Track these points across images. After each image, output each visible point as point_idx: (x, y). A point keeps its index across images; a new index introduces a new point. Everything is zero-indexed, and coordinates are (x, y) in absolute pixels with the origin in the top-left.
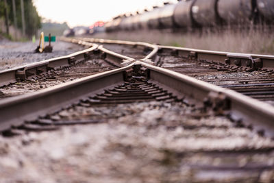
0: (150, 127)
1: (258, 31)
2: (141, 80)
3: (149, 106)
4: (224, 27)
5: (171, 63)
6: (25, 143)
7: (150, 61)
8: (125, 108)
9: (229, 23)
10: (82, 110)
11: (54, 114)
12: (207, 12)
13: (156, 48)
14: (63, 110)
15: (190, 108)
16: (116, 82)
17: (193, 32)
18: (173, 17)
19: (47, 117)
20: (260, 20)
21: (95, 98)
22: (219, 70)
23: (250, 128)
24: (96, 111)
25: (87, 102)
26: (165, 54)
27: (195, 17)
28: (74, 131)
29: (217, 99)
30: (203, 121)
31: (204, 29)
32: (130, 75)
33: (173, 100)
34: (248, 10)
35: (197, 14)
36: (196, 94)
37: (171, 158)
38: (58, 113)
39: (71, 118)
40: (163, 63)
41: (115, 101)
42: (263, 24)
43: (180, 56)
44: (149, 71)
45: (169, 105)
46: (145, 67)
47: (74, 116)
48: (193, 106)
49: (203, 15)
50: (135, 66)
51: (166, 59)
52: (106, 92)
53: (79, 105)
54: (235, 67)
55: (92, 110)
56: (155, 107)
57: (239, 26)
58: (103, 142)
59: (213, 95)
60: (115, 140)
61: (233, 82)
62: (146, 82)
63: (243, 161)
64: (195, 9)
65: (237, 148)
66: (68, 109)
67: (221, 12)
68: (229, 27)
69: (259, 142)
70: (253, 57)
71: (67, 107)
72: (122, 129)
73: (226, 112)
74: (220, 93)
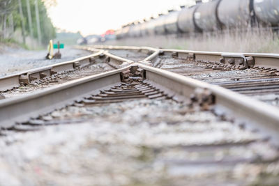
0: (134, 123)
1: (254, 34)
2: (138, 81)
3: (140, 104)
4: (225, 31)
5: (171, 64)
6: (8, 143)
7: (148, 63)
8: (116, 107)
9: (228, 27)
10: (74, 110)
11: (47, 115)
12: (209, 17)
13: (157, 51)
14: (56, 110)
15: (179, 105)
16: (113, 83)
17: (195, 36)
18: (177, 24)
19: (39, 118)
20: (257, 23)
21: (90, 99)
22: (214, 69)
23: (232, 121)
24: (87, 110)
25: (81, 102)
26: (166, 57)
27: (197, 22)
28: (57, 130)
29: (203, 95)
30: (188, 116)
31: (205, 34)
32: (126, 76)
33: (164, 97)
34: (246, 14)
35: (198, 20)
36: (185, 90)
37: (147, 154)
38: (50, 113)
39: (62, 118)
40: (162, 64)
41: (109, 101)
42: (259, 27)
43: (179, 57)
44: (145, 71)
45: (159, 103)
46: (141, 68)
47: (66, 116)
48: (182, 102)
49: (204, 21)
50: (132, 67)
51: (166, 61)
52: (102, 93)
53: (73, 105)
54: (230, 65)
55: (84, 110)
56: (145, 105)
57: (237, 29)
59: (199, 91)
60: (94, 138)
61: (225, 80)
62: (141, 82)
63: (219, 154)
64: (197, 15)
66: (61, 110)
67: (221, 17)
68: (228, 30)
69: (238, 135)
70: (246, 56)
71: (60, 108)
73: (210, 107)
74: (206, 89)
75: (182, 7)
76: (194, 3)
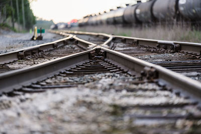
0: (105, 90)
1: (179, 26)
2: (100, 59)
3: (105, 76)
4: (157, 23)
5: (121, 47)
6: (22, 101)
7: (106, 46)
8: (89, 77)
9: (160, 21)
10: (60, 78)
11: (42, 82)
12: (146, 13)
13: (111, 37)
14: (48, 78)
15: (132, 77)
16: (84, 60)
17: (136, 27)
18: (123, 17)
19: (38, 83)
20: (181, 18)
21: (69, 71)
22: (152, 52)
23: (171, 91)
24: (70, 79)
25: (64, 73)
26: (117, 41)
27: (138, 16)
28: (55, 93)
29: (149, 71)
30: (140, 86)
31: (143, 25)
32: (93, 55)
33: (121, 72)
34: (173, 11)
35: (139, 15)
36: (136, 68)
37: (118, 110)
38: (45, 80)
39: (53, 84)
40: (115, 47)
41: (83, 73)
42: (182, 21)
43: (127, 42)
44: (106, 52)
45: (118, 75)
46: (103, 50)
47: (55, 82)
48: (134, 76)
49: (143, 15)
50: (96, 49)
51: (118, 44)
52: (77, 67)
53: (59, 75)
54: (163, 50)
55: (67, 79)
56: (109, 76)
57: (167, 23)
58: (73, 100)
59: (147, 69)
60: (81, 98)
61: (161, 60)
62: (103, 60)
64: (138, 11)
65: (161, 104)
66: (52, 78)
67: (155, 13)
68: (160, 23)
69: (176, 100)
70: (175, 44)
71: (51, 76)
72: (87, 91)
73: (155, 80)
75: (127, 5)
76: (136, 3)
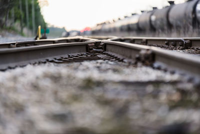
4: (173, 30)
16: (80, 52)
18: (138, 24)
20: (197, 24)
21: (59, 60)
23: (165, 71)
29: (146, 54)
32: (91, 48)
35: (154, 21)
42: (198, 26)
44: (105, 45)
46: (103, 43)
49: (158, 22)
50: (96, 42)
52: (69, 57)
54: (173, 47)
59: (143, 52)
64: (153, 18)
67: (171, 20)
70: (185, 40)
71: (34, 62)
74: (148, 50)
75: (142, 11)
76: (152, 9)
